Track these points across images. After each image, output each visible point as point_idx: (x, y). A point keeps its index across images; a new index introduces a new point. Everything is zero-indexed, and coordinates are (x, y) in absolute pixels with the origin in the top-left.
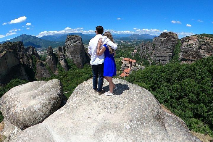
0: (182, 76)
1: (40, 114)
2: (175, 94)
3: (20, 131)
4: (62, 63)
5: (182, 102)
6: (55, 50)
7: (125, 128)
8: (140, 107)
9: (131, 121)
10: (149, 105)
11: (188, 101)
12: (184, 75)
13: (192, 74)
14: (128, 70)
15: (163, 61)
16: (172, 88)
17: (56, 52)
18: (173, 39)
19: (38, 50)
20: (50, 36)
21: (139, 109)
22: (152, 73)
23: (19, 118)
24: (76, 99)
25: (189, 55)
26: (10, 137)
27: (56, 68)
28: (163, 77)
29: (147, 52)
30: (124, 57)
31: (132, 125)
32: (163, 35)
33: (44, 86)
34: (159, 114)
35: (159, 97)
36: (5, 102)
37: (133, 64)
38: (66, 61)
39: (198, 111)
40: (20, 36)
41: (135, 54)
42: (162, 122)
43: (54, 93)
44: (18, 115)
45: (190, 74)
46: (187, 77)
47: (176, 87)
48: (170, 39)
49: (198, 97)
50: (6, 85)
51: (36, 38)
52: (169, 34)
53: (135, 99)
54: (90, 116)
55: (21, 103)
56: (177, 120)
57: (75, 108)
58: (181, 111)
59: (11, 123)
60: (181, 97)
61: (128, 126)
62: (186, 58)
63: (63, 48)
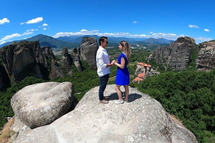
0: (198, 85)
1: (49, 116)
2: (189, 103)
3: (29, 128)
4: (77, 64)
5: (196, 112)
6: (70, 51)
7: (129, 140)
8: (148, 120)
9: (136, 134)
10: (157, 118)
11: (202, 112)
12: (200, 83)
13: (208, 83)
14: (143, 75)
15: (179, 67)
16: (187, 97)
17: (71, 53)
18: (190, 45)
19: (54, 50)
20: (65, 38)
21: (146, 122)
22: (167, 79)
23: (28, 118)
24: (84, 105)
25: (206, 62)
26: (18, 133)
27: (71, 68)
28: (178, 84)
29: (163, 57)
30: (139, 61)
31: (137, 138)
32: (180, 40)
33: (55, 88)
34: (167, 129)
35: (173, 105)
36: (17, 100)
37: (148, 68)
38: (80, 62)
39: (211, 123)
40: (36, 36)
41: (150, 59)
42: (169, 137)
43: (65, 96)
44: (28, 114)
45: (207, 83)
46: (203, 86)
47: (191, 96)
48: (187, 44)
49: (213, 108)
50: (21, 81)
51: (52, 38)
52: (186, 39)
53: (143, 112)
54: (96, 124)
55: (32, 103)
56: (188, 133)
57: (82, 114)
58: (194, 122)
59: (21, 121)
60: (195, 107)
61: (132, 138)
62: (203, 65)
63: (78, 49)
